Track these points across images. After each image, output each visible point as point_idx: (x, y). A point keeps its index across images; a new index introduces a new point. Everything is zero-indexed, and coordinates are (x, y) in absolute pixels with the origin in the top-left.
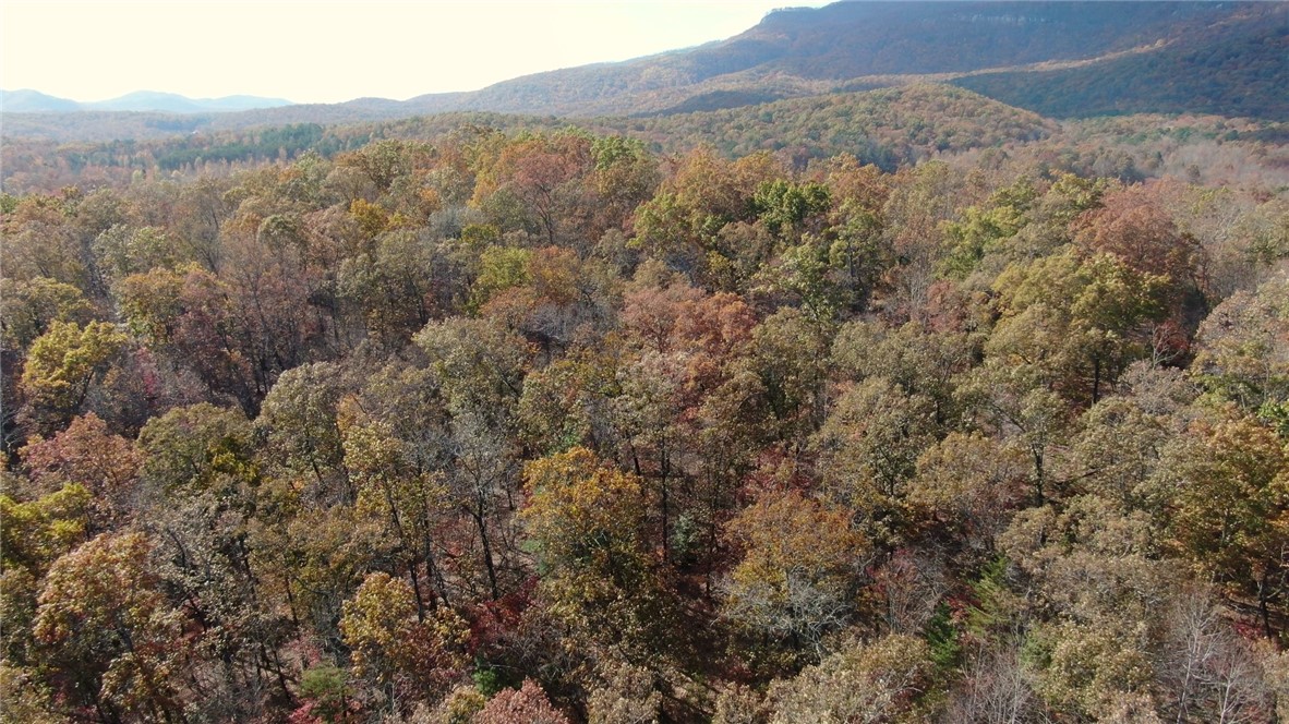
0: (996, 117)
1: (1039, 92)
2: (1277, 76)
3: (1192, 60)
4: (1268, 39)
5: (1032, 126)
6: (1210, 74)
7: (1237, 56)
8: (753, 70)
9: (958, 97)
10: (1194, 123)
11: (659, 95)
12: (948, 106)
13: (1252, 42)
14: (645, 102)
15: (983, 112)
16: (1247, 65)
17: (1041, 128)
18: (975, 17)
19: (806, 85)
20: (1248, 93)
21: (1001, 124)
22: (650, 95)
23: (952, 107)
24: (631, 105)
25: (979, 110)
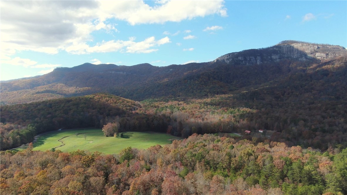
0: (123, 104)
1: (132, 93)
2: (186, 90)
3: (167, 85)
4: (182, 81)
5: (133, 106)
6: (171, 89)
7: (176, 85)
8: (50, 85)
9: (111, 98)
10: (172, 103)
11: (17, 92)
12: (109, 100)
13: (179, 81)
14: (12, 95)
15: (119, 102)
16: (179, 87)
17: (135, 106)
18: (113, 72)
19: (67, 90)
20: (181, 94)
21: (124, 106)
22: (15, 92)
23: (110, 101)
24: (7, 96)
25: (118, 101)
